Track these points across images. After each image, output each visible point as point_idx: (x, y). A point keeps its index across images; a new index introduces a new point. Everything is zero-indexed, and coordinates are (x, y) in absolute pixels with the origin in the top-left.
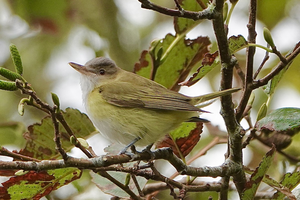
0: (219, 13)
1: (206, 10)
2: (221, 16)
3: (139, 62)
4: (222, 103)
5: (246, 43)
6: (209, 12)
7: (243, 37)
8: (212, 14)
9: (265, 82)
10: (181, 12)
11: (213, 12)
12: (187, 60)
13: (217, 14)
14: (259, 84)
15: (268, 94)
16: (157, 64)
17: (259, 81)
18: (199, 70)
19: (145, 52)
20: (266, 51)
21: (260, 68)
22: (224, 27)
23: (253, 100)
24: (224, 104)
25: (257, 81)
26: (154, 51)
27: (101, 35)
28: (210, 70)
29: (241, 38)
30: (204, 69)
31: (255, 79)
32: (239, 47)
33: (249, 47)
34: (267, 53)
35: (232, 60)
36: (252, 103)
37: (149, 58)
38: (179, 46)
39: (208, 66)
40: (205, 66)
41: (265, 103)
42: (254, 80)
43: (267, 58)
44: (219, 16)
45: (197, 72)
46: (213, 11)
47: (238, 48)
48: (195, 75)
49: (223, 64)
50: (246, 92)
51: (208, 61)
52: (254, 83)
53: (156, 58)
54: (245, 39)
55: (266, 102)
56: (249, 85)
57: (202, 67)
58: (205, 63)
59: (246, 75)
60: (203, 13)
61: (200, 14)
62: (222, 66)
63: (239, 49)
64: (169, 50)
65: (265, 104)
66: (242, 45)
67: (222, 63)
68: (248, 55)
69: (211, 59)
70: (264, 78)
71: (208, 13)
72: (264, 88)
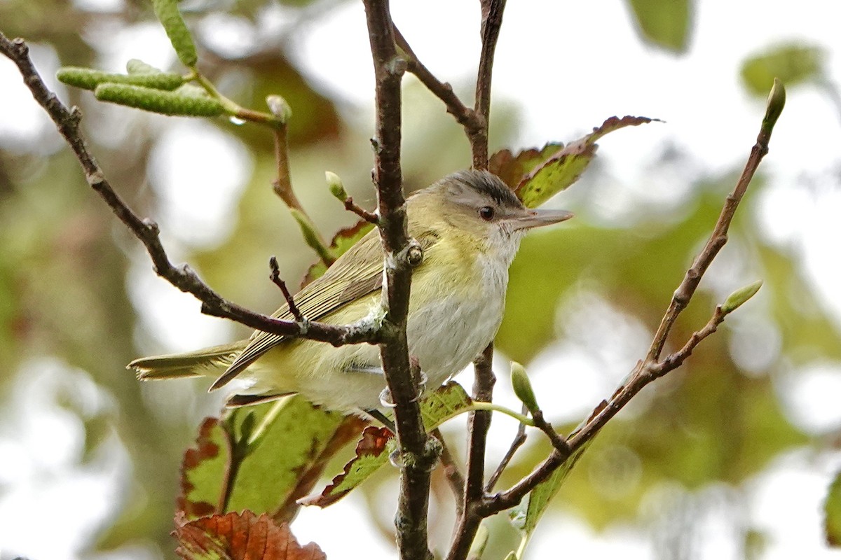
0: (397, 330)
1: (365, 321)
2: (401, 334)
3: (195, 447)
4: (403, 551)
5: (469, 400)
6: (372, 327)
7: (461, 387)
8: (380, 331)
9: (515, 499)
10: (300, 324)
11: (381, 325)
12: (315, 442)
13: (392, 330)
14: (500, 504)
15: (522, 528)
16: (239, 451)
17: (498, 497)
18: (347, 468)
19: (209, 423)
20: (518, 422)
21: (504, 465)
22: (408, 364)
23: (486, 542)
24: (407, 553)
25: (495, 496)
26: (232, 419)
27: (98, 379)
28: (375, 468)
29: (454, 388)
30: (360, 464)
31: (489, 490)
32: (450, 410)
33: (474, 412)
34: (522, 428)
35: (428, 446)
36: (482, 550)
37: (219, 437)
38: (294, 408)
39: (371, 457)
40: (363, 457)
41: (512, 552)
42: (487, 495)
43: (520, 440)
44: (398, 337)
45: (344, 473)
46: (382, 323)
47: (448, 413)
48: (338, 480)
49: (405, 455)
50: (465, 523)
51: (371, 444)
52: (485, 502)
53: (239, 438)
54: (464, 392)
55: (516, 550)
56: (473, 506)
57: (357, 459)
58: (363, 449)
59: (466, 482)
60: (355, 328)
61: (348, 331)
62: (404, 461)
63: (451, 415)
64: (269, 417)
65: (514, 555)
66: (457, 407)
67: (404, 452)
68: (471, 431)
69: (379, 441)
70: (512, 489)
71: (370, 329)
72: (512, 516)
